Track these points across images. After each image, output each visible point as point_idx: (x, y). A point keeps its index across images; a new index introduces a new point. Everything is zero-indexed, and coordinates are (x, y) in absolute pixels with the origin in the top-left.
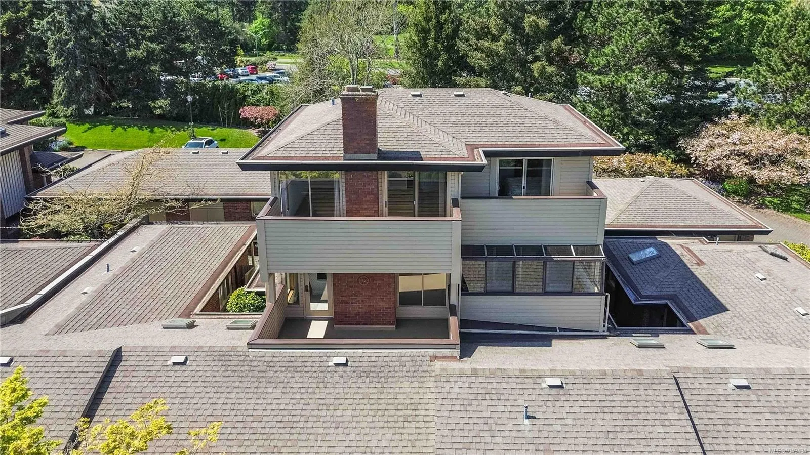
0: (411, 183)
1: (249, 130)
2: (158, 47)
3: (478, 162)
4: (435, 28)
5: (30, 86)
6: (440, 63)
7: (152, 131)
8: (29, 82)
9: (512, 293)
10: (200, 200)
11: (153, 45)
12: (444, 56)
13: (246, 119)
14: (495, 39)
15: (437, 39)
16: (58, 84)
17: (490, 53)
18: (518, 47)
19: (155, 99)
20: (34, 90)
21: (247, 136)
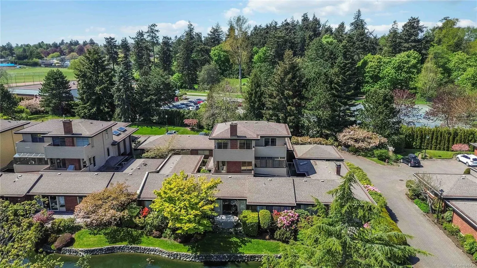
0: (244, 143)
1: (186, 128)
2: (155, 98)
3: (258, 138)
4: (255, 93)
5: (107, 111)
6: (256, 105)
7: (152, 128)
8: (106, 110)
9: (266, 167)
10: (185, 150)
11: (153, 97)
12: (257, 103)
13: (186, 124)
14: (275, 98)
15: (255, 97)
16: (118, 110)
17: (273, 103)
18: (283, 100)
19: (153, 116)
20: (108, 112)
21: (186, 130)
